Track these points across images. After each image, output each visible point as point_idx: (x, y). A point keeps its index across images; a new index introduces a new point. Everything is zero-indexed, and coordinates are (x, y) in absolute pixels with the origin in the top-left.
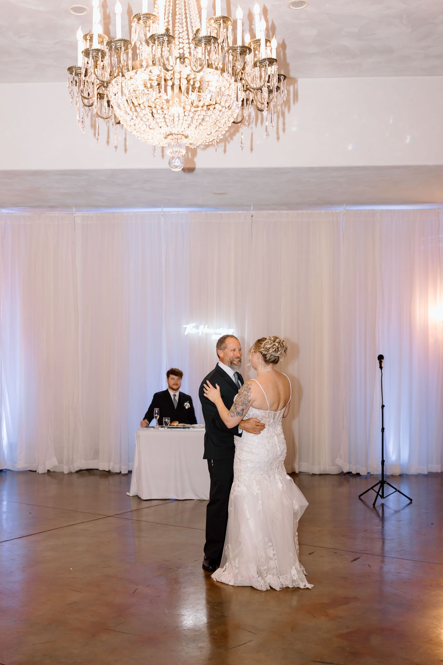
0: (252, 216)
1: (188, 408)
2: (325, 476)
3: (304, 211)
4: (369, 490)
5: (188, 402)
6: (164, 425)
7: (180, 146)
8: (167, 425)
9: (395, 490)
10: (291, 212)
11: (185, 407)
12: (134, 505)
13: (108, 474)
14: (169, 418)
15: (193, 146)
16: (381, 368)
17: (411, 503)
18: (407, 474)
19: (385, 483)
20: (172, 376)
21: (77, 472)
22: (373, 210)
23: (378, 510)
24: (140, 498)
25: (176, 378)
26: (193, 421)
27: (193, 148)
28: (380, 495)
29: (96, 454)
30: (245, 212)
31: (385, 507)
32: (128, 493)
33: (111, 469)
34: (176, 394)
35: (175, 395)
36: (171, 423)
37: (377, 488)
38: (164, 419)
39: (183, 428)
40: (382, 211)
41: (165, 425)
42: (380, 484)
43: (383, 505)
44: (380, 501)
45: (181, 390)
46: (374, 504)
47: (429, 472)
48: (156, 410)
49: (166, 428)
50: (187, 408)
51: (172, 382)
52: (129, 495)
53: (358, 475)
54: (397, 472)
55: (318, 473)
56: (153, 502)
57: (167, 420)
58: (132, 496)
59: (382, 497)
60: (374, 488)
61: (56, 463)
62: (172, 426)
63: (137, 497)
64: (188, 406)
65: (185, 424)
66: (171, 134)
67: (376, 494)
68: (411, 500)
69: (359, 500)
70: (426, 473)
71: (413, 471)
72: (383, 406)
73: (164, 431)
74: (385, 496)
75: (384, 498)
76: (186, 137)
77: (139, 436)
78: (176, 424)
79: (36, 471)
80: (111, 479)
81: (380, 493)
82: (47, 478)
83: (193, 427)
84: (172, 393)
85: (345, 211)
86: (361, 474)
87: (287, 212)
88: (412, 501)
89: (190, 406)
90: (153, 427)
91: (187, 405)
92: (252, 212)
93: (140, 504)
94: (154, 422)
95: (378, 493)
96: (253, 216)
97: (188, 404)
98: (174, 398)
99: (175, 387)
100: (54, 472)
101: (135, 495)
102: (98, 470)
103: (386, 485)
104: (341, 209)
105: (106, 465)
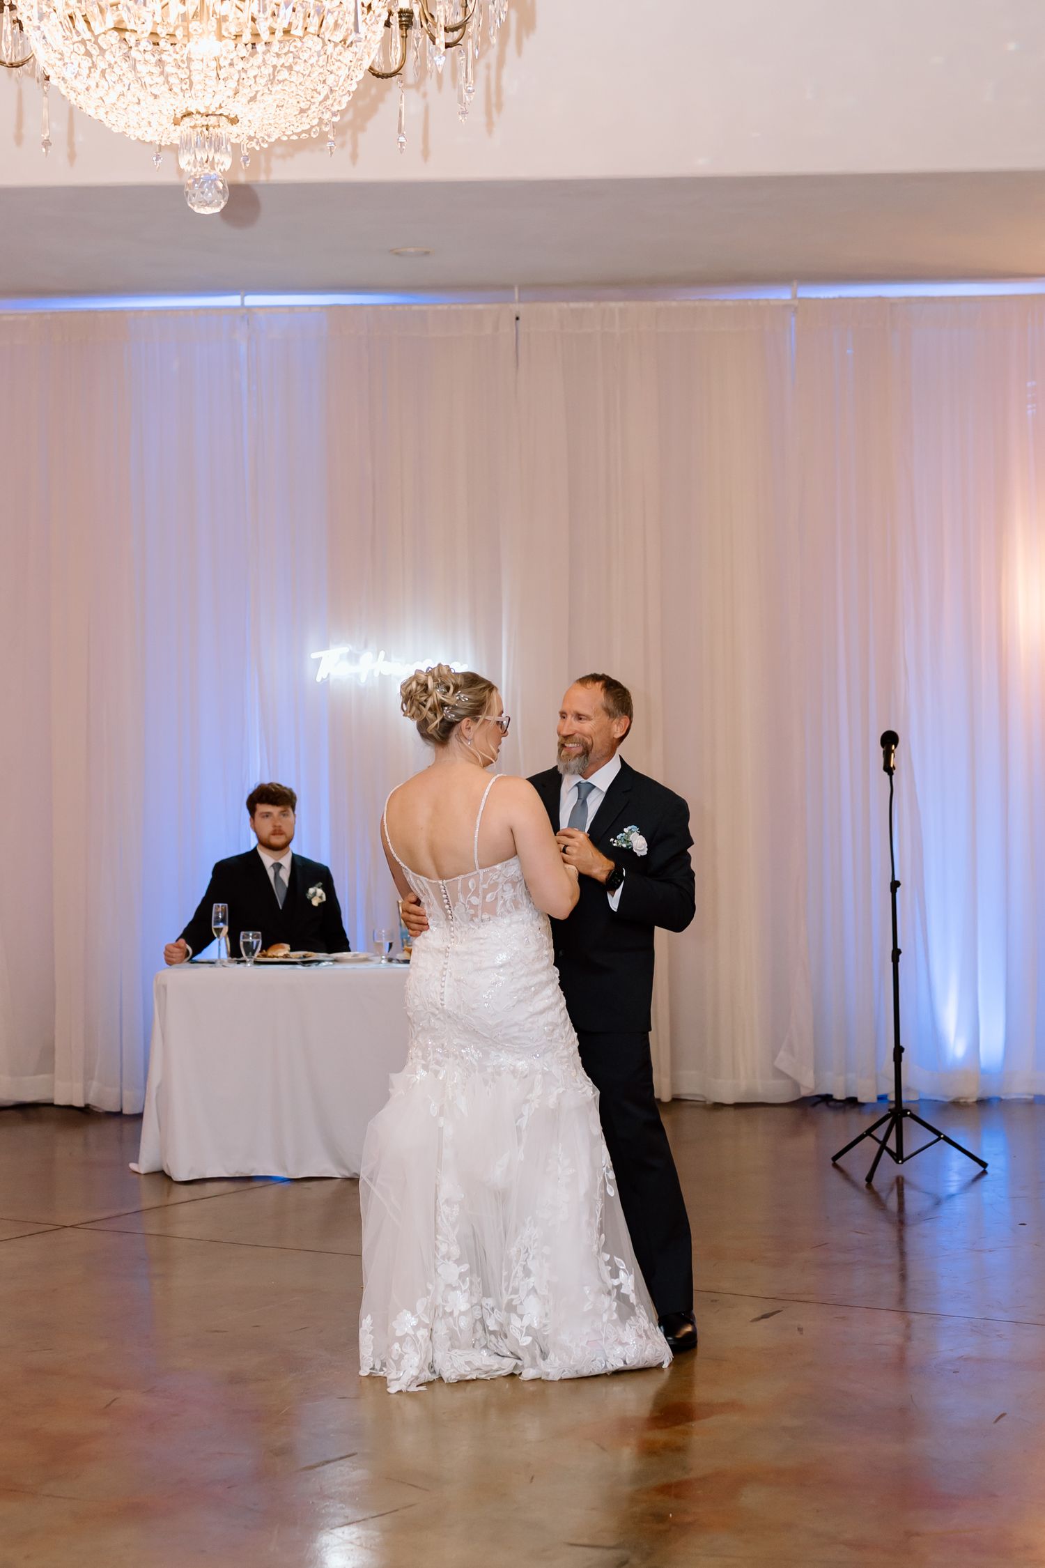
0: (517, 319)
1: (320, 904)
2: (754, 1110)
3: (674, 304)
4: (862, 1137)
5: (321, 884)
6: (245, 957)
7: (217, 144)
8: (253, 954)
9: (937, 1137)
10: (632, 305)
11: (310, 901)
12: (149, 1196)
13: (83, 1116)
14: (260, 933)
15: (257, 143)
16: (890, 769)
17: (984, 1173)
18: (1003, 1097)
19: (907, 1115)
20: (262, 808)
22: (880, 298)
23: (883, 1195)
24: (169, 1178)
25: (275, 810)
26: (336, 941)
27: (258, 148)
28: (889, 1151)
29: (46, 1059)
30: (496, 306)
31: (907, 1189)
32: (133, 1166)
33: (92, 1101)
34: (281, 861)
35: (278, 866)
36: (265, 947)
37: (880, 1133)
38: (244, 938)
39: (304, 963)
40: (908, 300)
41: (247, 954)
42: (888, 1121)
43: (900, 1183)
44: (888, 1165)
45: (294, 848)
46: (869, 1179)
48: (219, 909)
49: (249, 965)
50: (315, 902)
51: (266, 827)
52: (137, 1170)
53: (852, 1102)
54: (970, 1092)
55: (730, 1101)
56: (209, 1186)
57: (251, 938)
58: (145, 1174)
59: (898, 1156)
60: (873, 1133)
62: (270, 957)
63: (162, 1176)
64: (321, 897)
65: (310, 953)
66: (189, 114)
67: (878, 1146)
68: (984, 1165)
69: (834, 1171)
71: (1020, 1088)
72: (895, 885)
73: (247, 971)
74: (905, 1155)
75: (903, 1161)
76: (234, 121)
77: (165, 987)
78: (282, 951)
80: (94, 1132)
81: (892, 1144)
83: (335, 961)
84: (268, 859)
85: (796, 303)
86: (860, 1100)
87: (621, 304)
88: (988, 1169)
89: (324, 899)
90: (213, 963)
91: (317, 895)
92: (518, 308)
93: (169, 1194)
94: (218, 948)
95: (883, 1145)
96: (521, 318)
97: (320, 891)
98: (276, 874)
99: (277, 840)
101: (159, 1169)
102: (51, 1105)
103: (907, 1123)
104: (783, 295)
105: (78, 1086)
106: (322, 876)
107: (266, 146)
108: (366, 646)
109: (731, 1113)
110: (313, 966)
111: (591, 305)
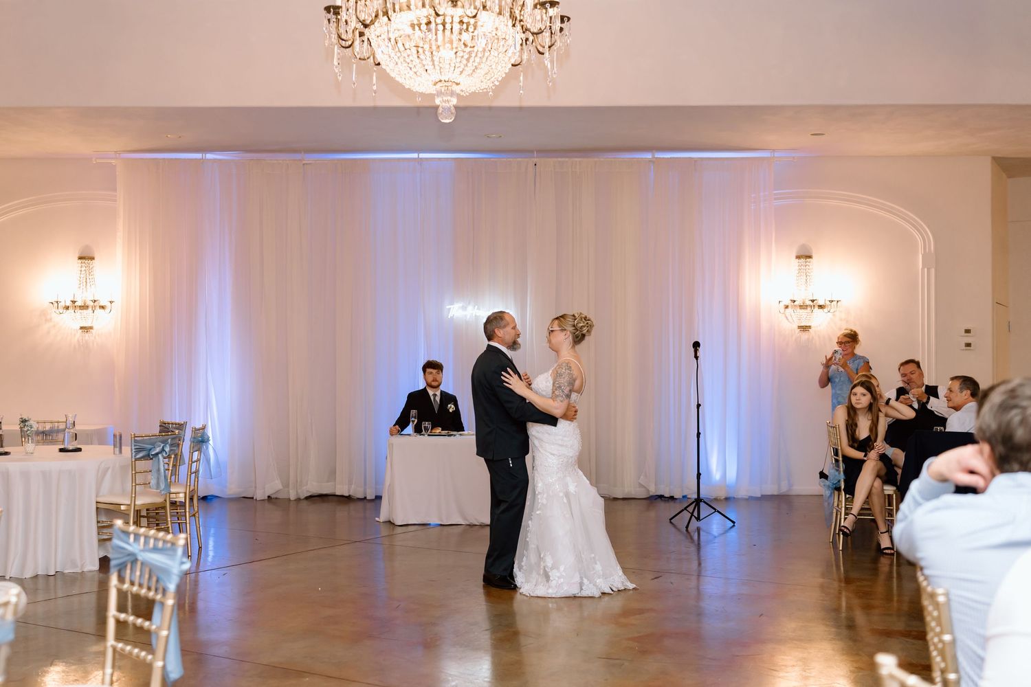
0: (535, 165)
1: (453, 411)
2: (630, 501)
4: (682, 511)
5: (453, 403)
7: (452, 94)
8: (427, 432)
9: (714, 511)
10: (585, 160)
11: (449, 410)
12: (384, 531)
13: (347, 499)
14: (430, 422)
15: (466, 93)
16: (696, 357)
17: (734, 526)
18: (735, 497)
19: (702, 502)
20: (429, 370)
21: (307, 498)
22: (689, 157)
23: (692, 534)
24: (393, 524)
25: (434, 371)
26: (459, 427)
27: (466, 95)
28: (695, 517)
29: (333, 473)
30: (526, 160)
31: (702, 533)
32: (377, 519)
33: (351, 493)
34: (437, 393)
35: (435, 395)
36: (432, 429)
37: (691, 509)
38: (423, 425)
39: (449, 435)
41: (425, 432)
42: (694, 505)
43: (698, 530)
44: (694, 523)
45: (442, 388)
46: (687, 527)
47: (762, 495)
48: (413, 412)
49: (425, 436)
50: (451, 411)
51: (430, 378)
52: (379, 521)
53: (672, 498)
54: (722, 495)
55: (621, 497)
56: (410, 527)
57: (427, 424)
58: (383, 521)
59: (698, 519)
60: (687, 509)
61: (280, 487)
62: (434, 433)
63: (390, 523)
64: (453, 409)
65: (450, 432)
66: (440, 81)
67: (690, 514)
68: (734, 522)
69: (669, 524)
70: (759, 496)
71: (743, 493)
72: (699, 406)
73: (424, 439)
74: (701, 518)
75: (700, 521)
76: (458, 84)
77: (392, 444)
78: (438, 430)
79: (253, 498)
80: (352, 506)
81: (696, 514)
82: (267, 505)
83: (461, 435)
84: (431, 392)
85: (653, 159)
86: (675, 497)
87: (580, 159)
88: (735, 524)
90: (409, 435)
91: (451, 408)
92: (536, 160)
93: (393, 530)
95: (692, 514)
96: (537, 165)
97: (453, 406)
98: (434, 399)
99: (434, 384)
100: (276, 498)
101: (387, 520)
102: (335, 495)
103: (702, 505)
104: (649, 156)
105: (346, 487)
106: (453, 400)
107: (468, 94)
108: (469, 303)
109: (621, 502)
110: (452, 437)
111: (567, 159)
